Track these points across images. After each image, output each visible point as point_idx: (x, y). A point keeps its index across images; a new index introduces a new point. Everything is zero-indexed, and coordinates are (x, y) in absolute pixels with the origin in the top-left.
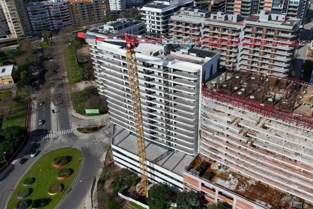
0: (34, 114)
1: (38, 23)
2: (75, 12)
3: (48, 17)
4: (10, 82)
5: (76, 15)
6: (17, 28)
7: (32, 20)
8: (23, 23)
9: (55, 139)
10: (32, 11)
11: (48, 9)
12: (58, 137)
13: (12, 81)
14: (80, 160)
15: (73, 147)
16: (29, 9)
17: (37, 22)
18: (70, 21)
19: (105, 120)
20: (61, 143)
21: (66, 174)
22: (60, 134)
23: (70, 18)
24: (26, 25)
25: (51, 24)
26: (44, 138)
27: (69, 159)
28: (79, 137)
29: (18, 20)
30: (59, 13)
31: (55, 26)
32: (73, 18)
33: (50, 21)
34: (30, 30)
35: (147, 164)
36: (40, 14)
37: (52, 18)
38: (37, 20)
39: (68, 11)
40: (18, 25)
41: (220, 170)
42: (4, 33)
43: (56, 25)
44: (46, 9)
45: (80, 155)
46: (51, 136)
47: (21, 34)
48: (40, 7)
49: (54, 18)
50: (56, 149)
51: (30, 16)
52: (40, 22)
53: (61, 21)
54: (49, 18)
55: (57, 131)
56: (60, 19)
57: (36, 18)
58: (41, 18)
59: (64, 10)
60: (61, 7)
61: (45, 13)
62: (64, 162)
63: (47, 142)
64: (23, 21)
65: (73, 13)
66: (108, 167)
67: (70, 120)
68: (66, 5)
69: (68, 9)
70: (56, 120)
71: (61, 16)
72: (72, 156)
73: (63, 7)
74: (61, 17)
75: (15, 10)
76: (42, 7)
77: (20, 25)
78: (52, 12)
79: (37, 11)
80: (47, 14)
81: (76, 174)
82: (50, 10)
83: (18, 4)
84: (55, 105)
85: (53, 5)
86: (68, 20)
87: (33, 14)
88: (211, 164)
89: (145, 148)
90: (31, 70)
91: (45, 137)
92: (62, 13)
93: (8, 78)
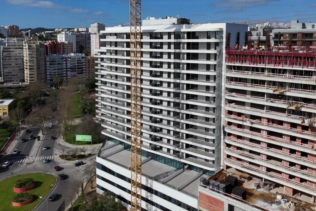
0: (16, 141)
1: (54, 72)
2: (91, 66)
3: (64, 68)
4: (4, 114)
5: (92, 69)
6: (32, 74)
7: (48, 69)
8: (39, 71)
9: (28, 164)
10: (50, 62)
11: (66, 61)
12: (34, 162)
13: (6, 113)
14: (51, 187)
15: (48, 173)
16: (48, 59)
17: (52, 71)
18: (85, 74)
19: (97, 149)
20: (35, 168)
21: (26, 199)
22: (37, 160)
23: (85, 71)
24: (41, 73)
25: (65, 75)
26: (16, 162)
27: (37, 184)
28: (60, 163)
29: (35, 67)
30: (75, 66)
31: (68, 77)
32: (88, 72)
33: (65, 72)
34: (44, 79)
35: (142, 195)
36: (57, 65)
37: (68, 70)
38: (53, 70)
39: (85, 65)
40: (33, 72)
41: (259, 190)
42: (19, 81)
43: (70, 76)
44: (64, 61)
45: (54, 181)
46: (26, 160)
47: (34, 80)
48: (58, 58)
49: (69, 69)
50: (26, 174)
51: (47, 65)
52: (56, 72)
53: (76, 73)
54: (65, 70)
55: (35, 157)
56: (75, 71)
57: (52, 67)
58: (57, 69)
59: (81, 63)
60: (79, 60)
61: (63, 64)
62: (29, 185)
63: (18, 166)
64: (39, 69)
65: (89, 67)
66: (87, 195)
67: (54, 148)
68: (84, 59)
69: (85, 62)
70: (39, 147)
71: (77, 68)
72: (43, 182)
73: (81, 60)
74: (77, 70)
75: (35, 58)
76: (61, 58)
77: (35, 73)
78: (69, 64)
79: (55, 61)
80: (64, 66)
81: (39, 202)
82: (68, 62)
83: (39, 53)
84: (43, 134)
85: (71, 58)
86: (82, 73)
87: (50, 64)
88: (244, 182)
89: (142, 164)
90: (30, 101)
91: (18, 161)
92: (78, 66)
93: (4, 109)
